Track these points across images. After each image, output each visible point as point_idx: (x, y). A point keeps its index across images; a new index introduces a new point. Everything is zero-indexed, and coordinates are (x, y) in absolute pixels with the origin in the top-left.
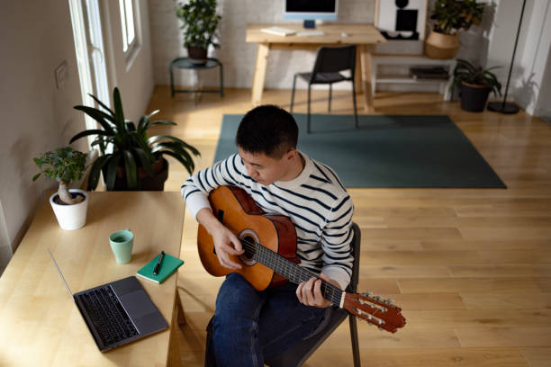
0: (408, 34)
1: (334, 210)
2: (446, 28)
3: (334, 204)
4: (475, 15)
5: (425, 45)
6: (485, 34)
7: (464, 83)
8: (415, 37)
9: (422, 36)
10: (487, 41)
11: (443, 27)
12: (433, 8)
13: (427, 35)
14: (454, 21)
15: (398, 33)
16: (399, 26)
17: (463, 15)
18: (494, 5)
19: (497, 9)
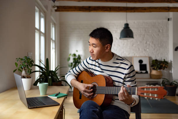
0: (144, 72)
1: (127, 69)
2: (157, 68)
3: (127, 67)
4: (166, 64)
5: (151, 75)
6: (170, 71)
7: (166, 86)
8: (147, 72)
9: (149, 72)
10: (172, 73)
11: (156, 68)
12: (151, 63)
13: (151, 72)
14: (159, 66)
15: (141, 71)
16: (141, 69)
17: (162, 64)
18: (171, 62)
19: (173, 63)
